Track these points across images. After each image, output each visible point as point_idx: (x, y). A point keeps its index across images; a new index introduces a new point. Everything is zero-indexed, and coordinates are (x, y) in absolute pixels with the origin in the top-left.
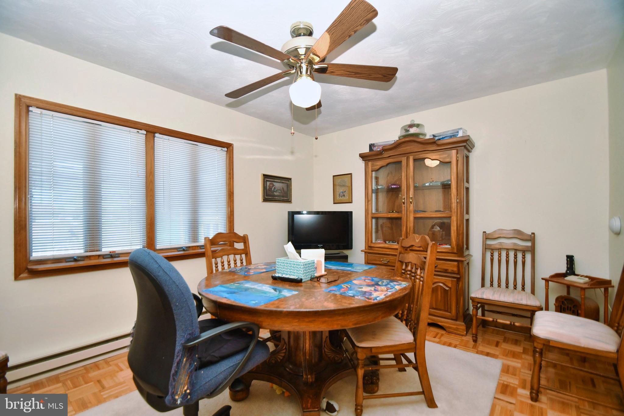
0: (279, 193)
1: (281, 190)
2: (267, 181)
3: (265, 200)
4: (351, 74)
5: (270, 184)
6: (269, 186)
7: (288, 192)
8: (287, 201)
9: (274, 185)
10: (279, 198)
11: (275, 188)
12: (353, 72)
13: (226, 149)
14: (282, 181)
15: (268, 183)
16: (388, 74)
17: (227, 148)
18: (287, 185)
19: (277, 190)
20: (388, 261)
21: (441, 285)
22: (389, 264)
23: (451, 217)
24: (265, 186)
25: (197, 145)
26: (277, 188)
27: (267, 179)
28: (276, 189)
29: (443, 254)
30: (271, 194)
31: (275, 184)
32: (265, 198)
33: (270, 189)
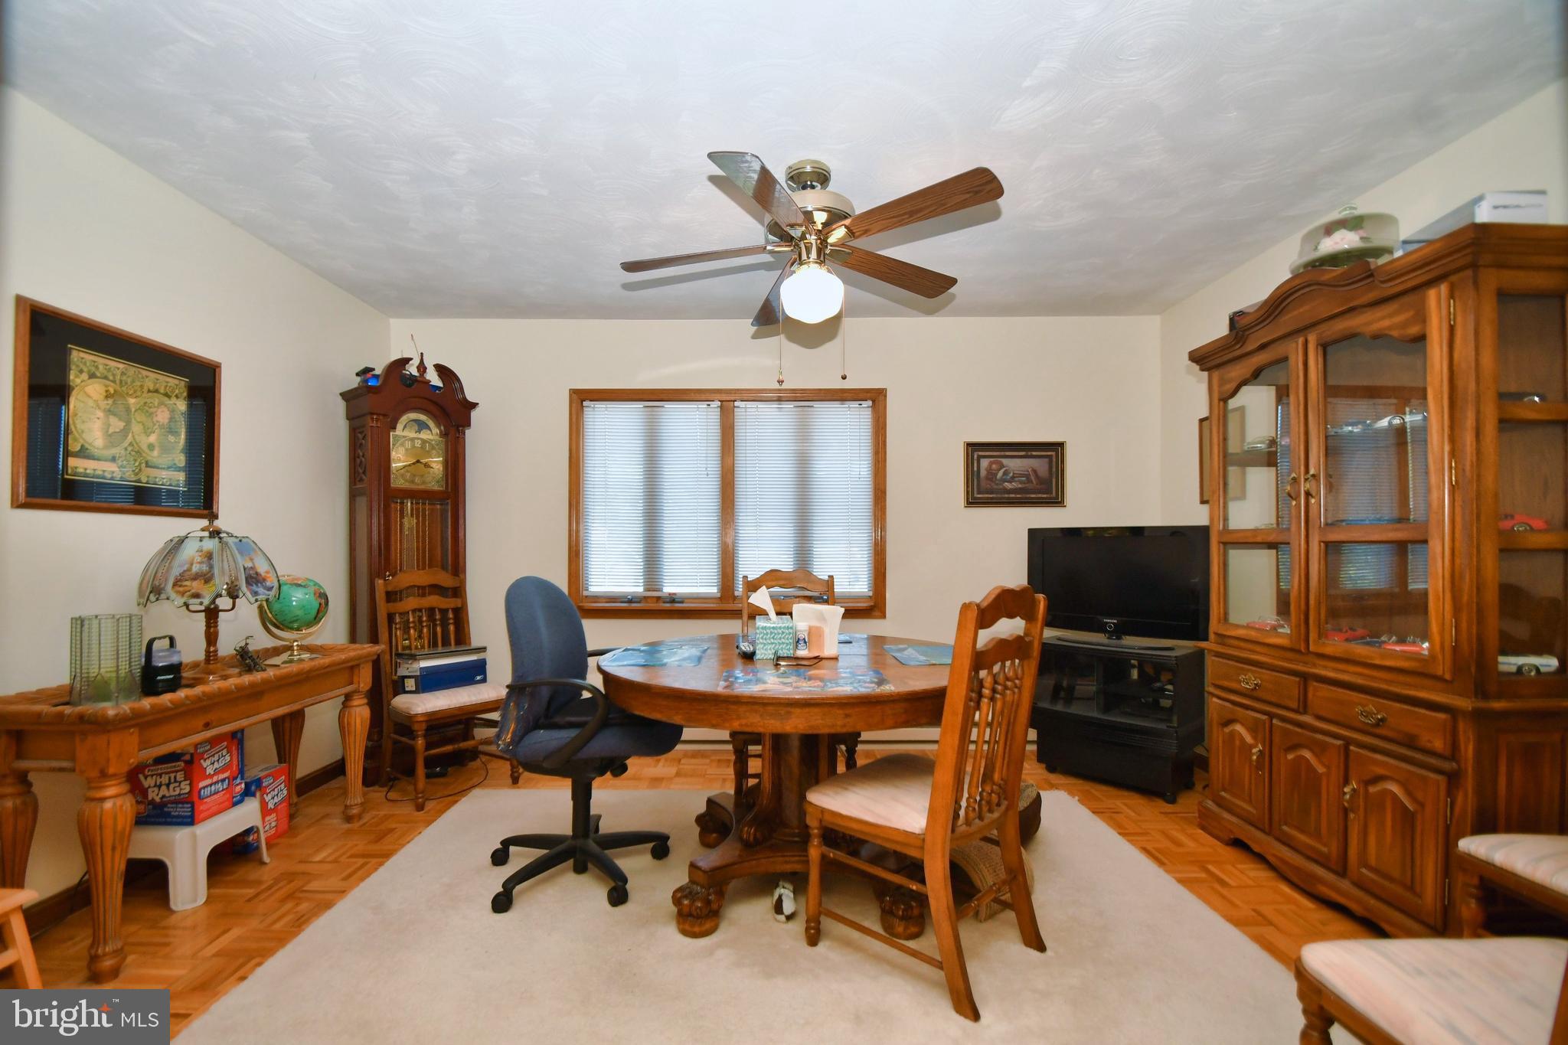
0: (1021, 482)
1: (1027, 476)
2: (980, 457)
3: (972, 502)
4: (904, 219)
5: (991, 463)
6: (989, 470)
7: (1054, 480)
8: (1053, 503)
9: (1002, 466)
10: (1018, 496)
11: (1005, 473)
12: (905, 214)
13: (870, 403)
14: (1029, 453)
15: (985, 463)
16: (981, 185)
17: (874, 401)
18: (1051, 462)
19: (1013, 477)
20: (1256, 684)
21: (1394, 788)
22: (1259, 694)
23: (1425, 542)
24: (975, 469)
25: (812, 407)
26: (1013, 471)
27: (980, 453)
28: (1011, 474)
29: (1402, 678)
30: (995, 487)
31: (1005, 461)
32: (974, 498)
33: (991, 475)
